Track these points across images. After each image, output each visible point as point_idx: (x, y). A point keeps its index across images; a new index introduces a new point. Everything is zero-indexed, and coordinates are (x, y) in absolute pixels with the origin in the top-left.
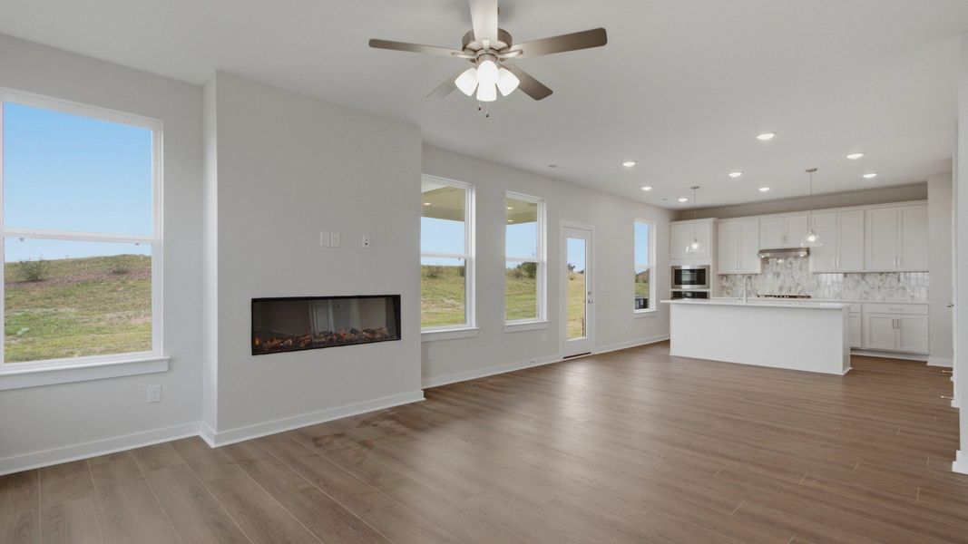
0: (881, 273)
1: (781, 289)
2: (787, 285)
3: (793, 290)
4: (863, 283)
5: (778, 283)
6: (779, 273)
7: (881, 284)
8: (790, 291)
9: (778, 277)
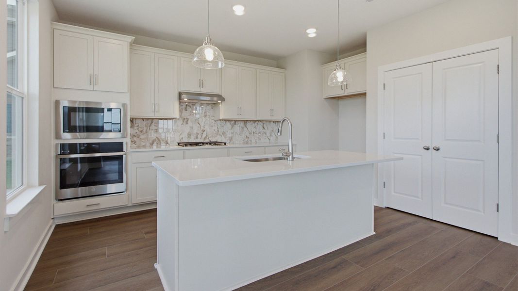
0: (255, 121)
1: (189, 135)
2: (195, 131)
3: (199, 137)
4: (245, 129)
5: (187, 129)
6: (188, 119)
7: (254, 130)
8: (197, 138)
9: (187, 123)
